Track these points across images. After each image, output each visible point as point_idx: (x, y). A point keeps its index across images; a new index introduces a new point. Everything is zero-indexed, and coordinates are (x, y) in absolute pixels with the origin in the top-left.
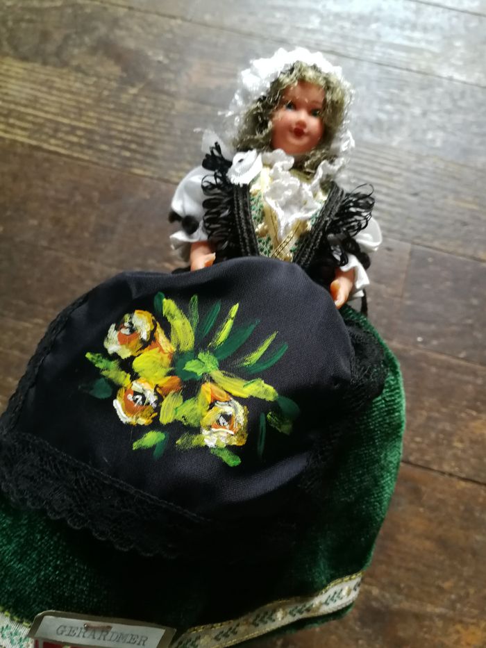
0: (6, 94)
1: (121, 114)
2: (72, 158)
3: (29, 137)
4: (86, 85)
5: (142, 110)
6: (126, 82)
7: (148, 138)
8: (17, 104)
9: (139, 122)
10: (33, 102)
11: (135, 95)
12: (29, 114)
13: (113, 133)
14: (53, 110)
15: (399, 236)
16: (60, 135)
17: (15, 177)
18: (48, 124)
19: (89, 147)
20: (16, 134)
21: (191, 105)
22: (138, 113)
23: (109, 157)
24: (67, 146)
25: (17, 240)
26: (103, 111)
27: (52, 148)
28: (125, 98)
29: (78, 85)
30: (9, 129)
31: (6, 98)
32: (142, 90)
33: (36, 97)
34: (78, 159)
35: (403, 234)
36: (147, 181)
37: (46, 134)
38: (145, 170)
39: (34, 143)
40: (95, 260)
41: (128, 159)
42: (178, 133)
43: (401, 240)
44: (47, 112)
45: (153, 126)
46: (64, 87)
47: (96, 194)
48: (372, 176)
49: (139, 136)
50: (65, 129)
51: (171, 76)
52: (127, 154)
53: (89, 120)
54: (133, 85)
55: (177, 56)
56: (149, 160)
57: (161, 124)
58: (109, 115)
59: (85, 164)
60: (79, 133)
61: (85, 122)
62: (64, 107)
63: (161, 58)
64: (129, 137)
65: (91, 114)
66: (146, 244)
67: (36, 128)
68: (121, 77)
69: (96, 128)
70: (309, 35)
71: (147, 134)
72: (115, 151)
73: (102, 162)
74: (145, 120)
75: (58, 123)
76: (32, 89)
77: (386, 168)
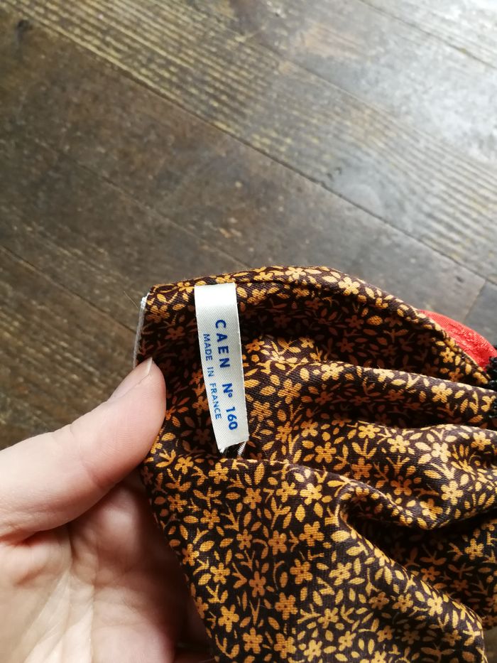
0: (111, 10)
1: (220, 61)
2: (158, 93)
3: (121, 60)
4: (194, 20)
5: (243, 62)
6: (235, 28)
7: (242, 93)
8: (118, 22)
9: (236, 73)
10: (136, 25)
11: (241, 44)
12: (127, 36)
13: (208, 78)
14: (153, 38)
15: (475, 269)
16: (153, 66)
17: (96, 98)
18: (144, 52)
19: (179, 87)
20: (109, 54)
21: (296, 69)
22: (239, 63)
23: (196, 102)
24: (157, 79)
25: (80, 163)
26: (203, 52)
27: (141, 78)
28: (230, 45)
29: (185, 18)
30: (104, 47)
31: (109, 13)
32: (249, 40)
33: (140, 20)
34: (164, 96)
35: (480, 268)
36: (227, 137)
37: (139, 61)
38: (228, 126)
39: (125, 68)
40: (152, 206)
41: (215, 109)
42: (275, 96)
43: (476, 273)
44: (146, 39)
45: (250, 81)
46: (171, 17)
47: (172, 138)
48: (466, 196)
49: (232, 88)
50: (159, 61)
51: (285, 33)
52: (216, 104)
53: (186, 58)
54: (242, 34)
55: (296, 13)
56: (236, 116)
58: (208, 58)
59: (170, 103)
60: (172, 69)
61: (182, 59)
62: (165, 38)
63: (279, 11)
64: (222, 87)
65: (190, 52)
66: (208, 203)
67: (131, 52)
68: (232, 21)
69: (191, 69)
70: (444, 26)
71: (241, 88)
72: (204, 97)
73: (187, 106)
74: (244, 73)
75: (154, 52)
76: (138, 11)
77: (482, 192)
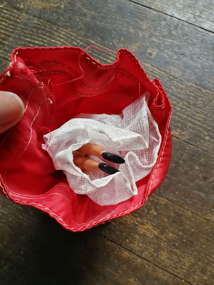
57: (11, 26)
